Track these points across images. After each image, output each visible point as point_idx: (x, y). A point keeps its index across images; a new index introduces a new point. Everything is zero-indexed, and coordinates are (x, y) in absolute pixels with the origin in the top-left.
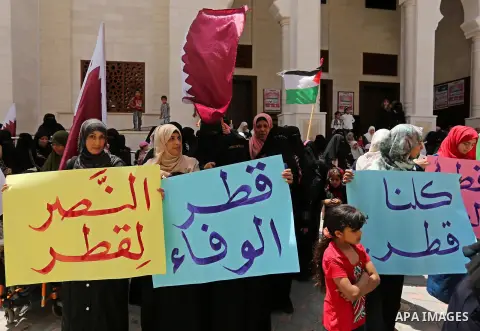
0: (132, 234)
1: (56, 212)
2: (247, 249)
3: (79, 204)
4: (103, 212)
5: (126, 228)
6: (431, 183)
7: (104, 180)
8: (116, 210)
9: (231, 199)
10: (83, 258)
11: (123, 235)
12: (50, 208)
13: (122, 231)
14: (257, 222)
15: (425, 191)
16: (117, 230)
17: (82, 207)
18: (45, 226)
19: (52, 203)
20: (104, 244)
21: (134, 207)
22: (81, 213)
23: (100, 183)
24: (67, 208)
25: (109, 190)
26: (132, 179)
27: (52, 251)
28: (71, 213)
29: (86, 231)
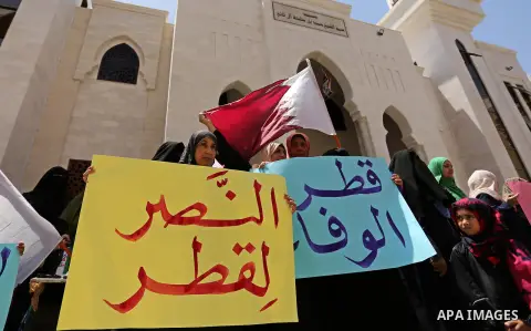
0: (258, 252)
1: (158, 216)
2: (368, 239)
3: (191, 208)
4: (221, 223)
5: (250, 248)
7: (225, 183)
8: (238, 222)
9: (347, 186)
10: (187, 289)
11: (245, 257)
12: (151, 209)
13: (245, 251)
14: (375, 212)
16: (238, 249)
17: (195, 213)
18: (139, 233)
19: (154, 201)
20: (219, 269)
21: (259, 221)
22: (191, 221)
23: (220, 186)
24: (173, 212)
25: (230, 195)
26: (257, 187)
27: (142, 275)
28: (179, 219)
29: (196, 247)
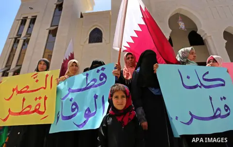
0: (43, 99)
1: (15, 92)
5: (40, 98)
6: (207, 73)
7: (36, 77)
8: (37, 90)
9: (87, 85)
10: (20, 114)
11: (38, 101)
12: (14, 90)
13: (38, 99)
14: (96, 97)
15: (205, 77)
16: (36, 99)
17: (25, 89)
18: (10, 98)
19: (15, 87)
20: (30, 106)
21: (45, 88)
22: (24, 92)
23: (34, 78)
24: (19, 90)
25: (37, 81)
26: (47, 76)
28: (21, 92)
29: (24, 100)
